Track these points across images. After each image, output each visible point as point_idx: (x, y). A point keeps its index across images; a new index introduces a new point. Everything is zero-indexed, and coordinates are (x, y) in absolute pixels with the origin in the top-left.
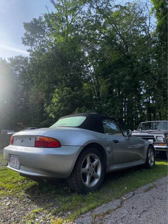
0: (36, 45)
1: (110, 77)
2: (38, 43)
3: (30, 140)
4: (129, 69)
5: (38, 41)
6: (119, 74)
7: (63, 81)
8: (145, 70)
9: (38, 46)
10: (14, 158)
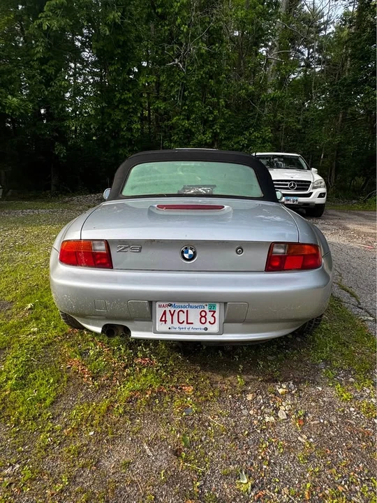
10: (180, 309)
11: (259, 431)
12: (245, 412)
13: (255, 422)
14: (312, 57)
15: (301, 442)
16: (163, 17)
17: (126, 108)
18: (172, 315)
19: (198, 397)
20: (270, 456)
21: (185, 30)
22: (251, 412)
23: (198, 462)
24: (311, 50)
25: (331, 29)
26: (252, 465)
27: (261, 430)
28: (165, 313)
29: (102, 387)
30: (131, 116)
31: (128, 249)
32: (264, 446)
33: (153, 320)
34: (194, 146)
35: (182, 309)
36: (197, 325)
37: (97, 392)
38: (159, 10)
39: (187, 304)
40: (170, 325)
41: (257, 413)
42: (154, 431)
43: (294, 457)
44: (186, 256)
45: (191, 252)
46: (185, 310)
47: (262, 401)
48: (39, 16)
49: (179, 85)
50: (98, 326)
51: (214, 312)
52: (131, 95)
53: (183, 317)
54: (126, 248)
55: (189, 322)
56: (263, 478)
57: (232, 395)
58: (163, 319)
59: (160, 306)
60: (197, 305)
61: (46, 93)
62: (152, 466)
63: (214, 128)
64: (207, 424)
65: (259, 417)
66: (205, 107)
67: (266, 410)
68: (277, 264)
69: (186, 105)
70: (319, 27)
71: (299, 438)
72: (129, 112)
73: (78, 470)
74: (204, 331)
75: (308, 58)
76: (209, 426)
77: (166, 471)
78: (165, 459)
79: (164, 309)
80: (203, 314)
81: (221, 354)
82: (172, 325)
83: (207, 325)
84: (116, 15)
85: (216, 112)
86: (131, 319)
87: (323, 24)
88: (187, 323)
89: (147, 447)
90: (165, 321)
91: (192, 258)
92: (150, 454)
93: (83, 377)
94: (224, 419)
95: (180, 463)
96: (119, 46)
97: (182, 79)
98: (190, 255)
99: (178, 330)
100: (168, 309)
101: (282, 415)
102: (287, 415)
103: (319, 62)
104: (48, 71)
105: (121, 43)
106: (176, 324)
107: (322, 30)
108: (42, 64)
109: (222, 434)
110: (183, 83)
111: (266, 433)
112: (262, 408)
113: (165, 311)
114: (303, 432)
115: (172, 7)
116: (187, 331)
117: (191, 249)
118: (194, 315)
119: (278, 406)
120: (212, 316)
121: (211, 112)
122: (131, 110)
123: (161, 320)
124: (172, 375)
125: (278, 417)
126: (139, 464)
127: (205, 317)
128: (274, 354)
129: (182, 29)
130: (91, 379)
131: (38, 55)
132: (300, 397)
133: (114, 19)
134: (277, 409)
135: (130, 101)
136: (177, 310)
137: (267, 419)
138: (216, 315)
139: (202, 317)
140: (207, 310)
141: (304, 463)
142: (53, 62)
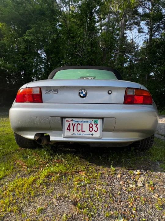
11: (127, 192)
12: (117, 183)
13: (124, 188)
14: (132, 58)
15: (155, 198)
16: (73, 37)
18: (74, 126)
19: (88, 176)
20: (136, 206)
21: (82, 42)
22: (121, 183)
23: (89, 209)
24: (132, 56)
25: (139, 48)
26: (125, 210)
27: (128, 192)
28: (69, 125)
29: (32, 172)
31: (51, 92)
32: (131, 200)
33: (63, 130)
35: (79, 123)
36: (88, 132)
37: (29, 174)
39: (82, 120)
40: (73, 133)
41: (124, 183)
42: (60, 192)
43: (153, 206)
44: (82, 95)
45: (84, 93)
46: (81, 123)
47: (126, 178)
48: (24, 35)
49: (79, 63)
50: (32, 135)
51: (97, 124)
53: (79, 127)
54: (50, 91)
55: (83, 130)
56: (134, 218)
57: (109, 176)
58: (69, 129)
59: (67, 121)
61: (24, 64)
62: (57, 211)
64: (94, 189)
65: (126, 185)
67: (129, 182)
70: (135, 47)
71: (153, 196)
73: (7, 213)
74: (91, 136)
75: (131, 59)
76: (95, 189)
77: (67, 215)
78: (66, 208)
79: (69, 123)
80: (91, 126)
81: (101, 158)
82: (74, 132)
83: (93, 132)
86: (51, 129)
87: (136, 46)
88: (82, 131)
89: (55, 201)
90: (70, 130)
91: (85, 96)
92: (57, 205)
93: (22, 167)
94: (105, 186)
95: (76, 210)
96: (55, 48)
97: (80, 61)
98: (84, 95)
99: (76, 136)
100: (71, 123)
101: (140, 184)
102: (143, 184)
103: (136, 60)
104: (25, 57)
105: (56, 47)
106: (76, 132)
107: (136, 48)
108: (23, 55)
109: (104, 194)
111: (132, 193)
112: (127, 181)
113: (70, 124)
114: (155, 193)
115: (77, 34)
116: (81, 136)
117: (84, 91)
118: (86, 126)
119: (136, 179)
120: (96, 127)
123: (67, 129)
124: (73, 166)
125: (137, 185)
126: (49, 211)
127: (92, 127)
128: (130, 158)
129: (80, 41)
130: (26, 168)
131: (22, 50)
132: (149, 176)
133: (54, 37)
134: (136, 182)
136: (77, 123)
137: (131, 186)
138: (98, 126)
139: (90, 127)
140: (93, 124)
141: (159, 210)
142: (28, 54)
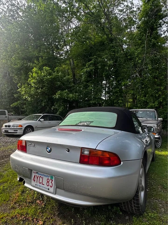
0: (2, 8)
1: (93, 60)
2: (6, 6)
3: (69, 151)
4: (112, 53)
5: (5, 4)
6: (103, 57)
7: (40, 59)
8: (129, 56)
9: (5, 10)
10: (40, 176)
17: (117, 94)
18: (37, 178)
28: (35, 176)
30: (119, 98)
33: (31, 179)
34: (149, 108)
36: (45, 186)
38: (129, 57)
39: (43, 174)
40: (36, 183)
44: (48, 150)
46: (42, 176)
49: (139, 83)
52: (118, 90)
53: (41, 180)
55: (43, 183)
58: (34, 179)
59: (34, 173)
60: (47, 175)
63: (159, 100)
66: (154, 91)
68: (86, 160)
69: (144, 91)
72: (118, 96)
74: (47, 190)
83: (49, 187)
84: (111, 62)
85: (160, 93)
97: (141, 81)
98: (49, 150)
99: (39, 187)
106: (38, 183)
110: (141, 82)
116: (42, 188)
117: (50, 147)
118: (45, 180)
120: (51, 182)
121: (157, 93)
122: (119, 95)
127: (49, 182)
135: (118, 92)
138: (53, 182)
140: (50, 179)
